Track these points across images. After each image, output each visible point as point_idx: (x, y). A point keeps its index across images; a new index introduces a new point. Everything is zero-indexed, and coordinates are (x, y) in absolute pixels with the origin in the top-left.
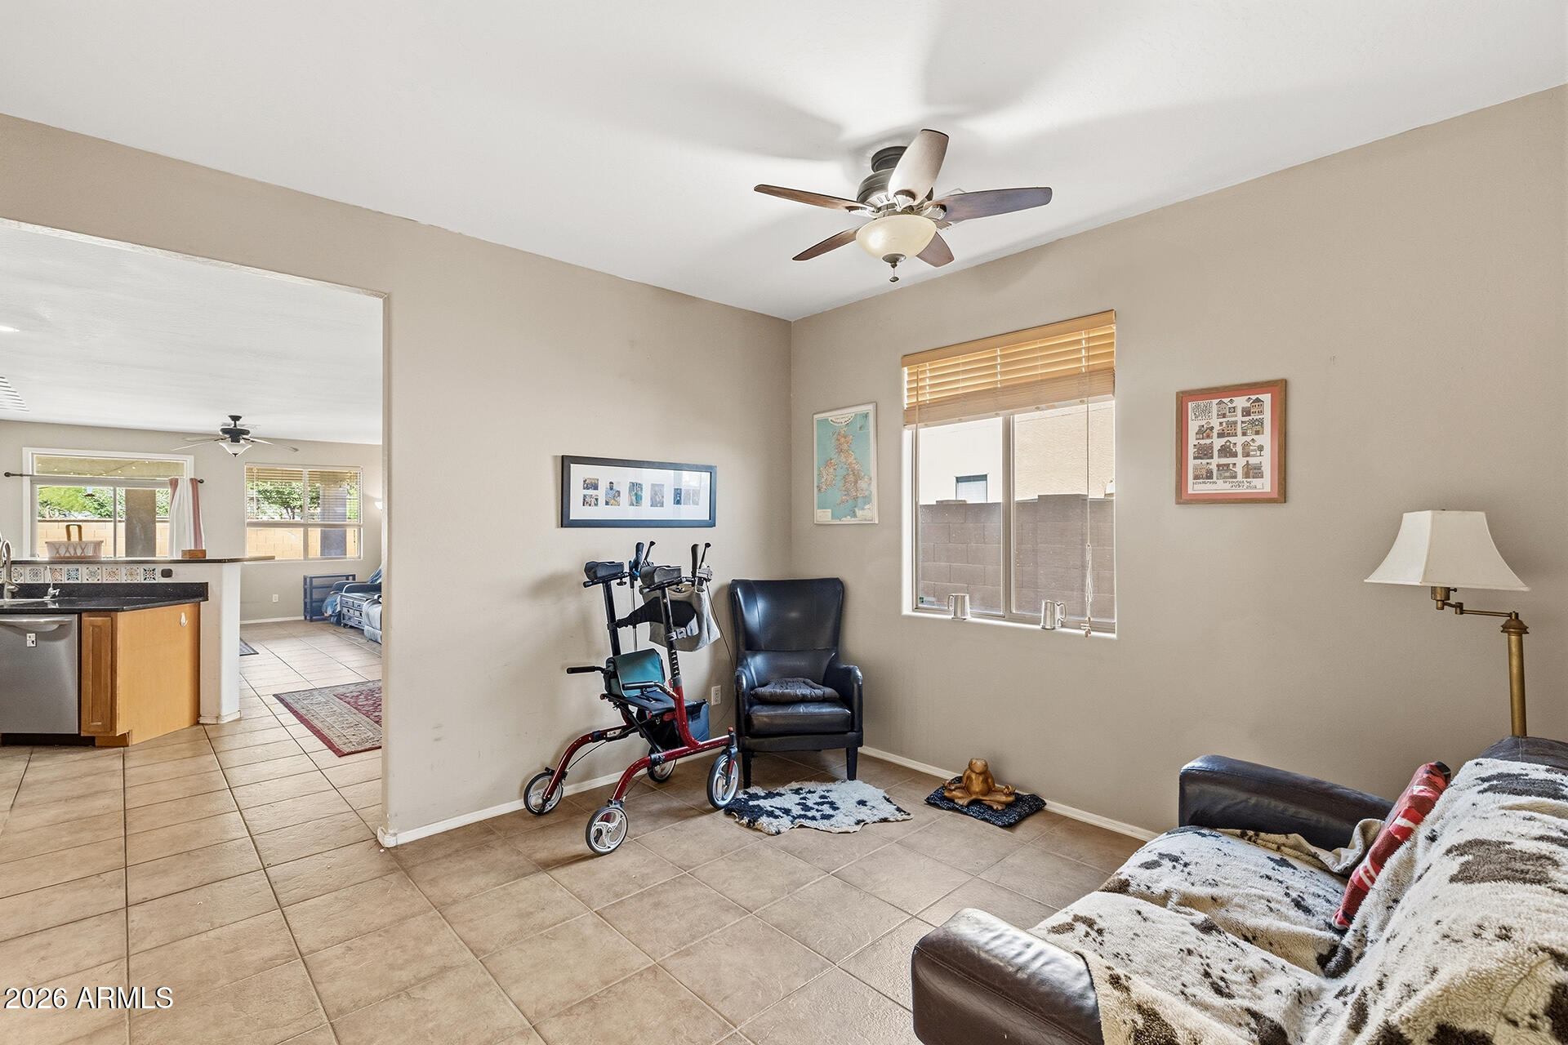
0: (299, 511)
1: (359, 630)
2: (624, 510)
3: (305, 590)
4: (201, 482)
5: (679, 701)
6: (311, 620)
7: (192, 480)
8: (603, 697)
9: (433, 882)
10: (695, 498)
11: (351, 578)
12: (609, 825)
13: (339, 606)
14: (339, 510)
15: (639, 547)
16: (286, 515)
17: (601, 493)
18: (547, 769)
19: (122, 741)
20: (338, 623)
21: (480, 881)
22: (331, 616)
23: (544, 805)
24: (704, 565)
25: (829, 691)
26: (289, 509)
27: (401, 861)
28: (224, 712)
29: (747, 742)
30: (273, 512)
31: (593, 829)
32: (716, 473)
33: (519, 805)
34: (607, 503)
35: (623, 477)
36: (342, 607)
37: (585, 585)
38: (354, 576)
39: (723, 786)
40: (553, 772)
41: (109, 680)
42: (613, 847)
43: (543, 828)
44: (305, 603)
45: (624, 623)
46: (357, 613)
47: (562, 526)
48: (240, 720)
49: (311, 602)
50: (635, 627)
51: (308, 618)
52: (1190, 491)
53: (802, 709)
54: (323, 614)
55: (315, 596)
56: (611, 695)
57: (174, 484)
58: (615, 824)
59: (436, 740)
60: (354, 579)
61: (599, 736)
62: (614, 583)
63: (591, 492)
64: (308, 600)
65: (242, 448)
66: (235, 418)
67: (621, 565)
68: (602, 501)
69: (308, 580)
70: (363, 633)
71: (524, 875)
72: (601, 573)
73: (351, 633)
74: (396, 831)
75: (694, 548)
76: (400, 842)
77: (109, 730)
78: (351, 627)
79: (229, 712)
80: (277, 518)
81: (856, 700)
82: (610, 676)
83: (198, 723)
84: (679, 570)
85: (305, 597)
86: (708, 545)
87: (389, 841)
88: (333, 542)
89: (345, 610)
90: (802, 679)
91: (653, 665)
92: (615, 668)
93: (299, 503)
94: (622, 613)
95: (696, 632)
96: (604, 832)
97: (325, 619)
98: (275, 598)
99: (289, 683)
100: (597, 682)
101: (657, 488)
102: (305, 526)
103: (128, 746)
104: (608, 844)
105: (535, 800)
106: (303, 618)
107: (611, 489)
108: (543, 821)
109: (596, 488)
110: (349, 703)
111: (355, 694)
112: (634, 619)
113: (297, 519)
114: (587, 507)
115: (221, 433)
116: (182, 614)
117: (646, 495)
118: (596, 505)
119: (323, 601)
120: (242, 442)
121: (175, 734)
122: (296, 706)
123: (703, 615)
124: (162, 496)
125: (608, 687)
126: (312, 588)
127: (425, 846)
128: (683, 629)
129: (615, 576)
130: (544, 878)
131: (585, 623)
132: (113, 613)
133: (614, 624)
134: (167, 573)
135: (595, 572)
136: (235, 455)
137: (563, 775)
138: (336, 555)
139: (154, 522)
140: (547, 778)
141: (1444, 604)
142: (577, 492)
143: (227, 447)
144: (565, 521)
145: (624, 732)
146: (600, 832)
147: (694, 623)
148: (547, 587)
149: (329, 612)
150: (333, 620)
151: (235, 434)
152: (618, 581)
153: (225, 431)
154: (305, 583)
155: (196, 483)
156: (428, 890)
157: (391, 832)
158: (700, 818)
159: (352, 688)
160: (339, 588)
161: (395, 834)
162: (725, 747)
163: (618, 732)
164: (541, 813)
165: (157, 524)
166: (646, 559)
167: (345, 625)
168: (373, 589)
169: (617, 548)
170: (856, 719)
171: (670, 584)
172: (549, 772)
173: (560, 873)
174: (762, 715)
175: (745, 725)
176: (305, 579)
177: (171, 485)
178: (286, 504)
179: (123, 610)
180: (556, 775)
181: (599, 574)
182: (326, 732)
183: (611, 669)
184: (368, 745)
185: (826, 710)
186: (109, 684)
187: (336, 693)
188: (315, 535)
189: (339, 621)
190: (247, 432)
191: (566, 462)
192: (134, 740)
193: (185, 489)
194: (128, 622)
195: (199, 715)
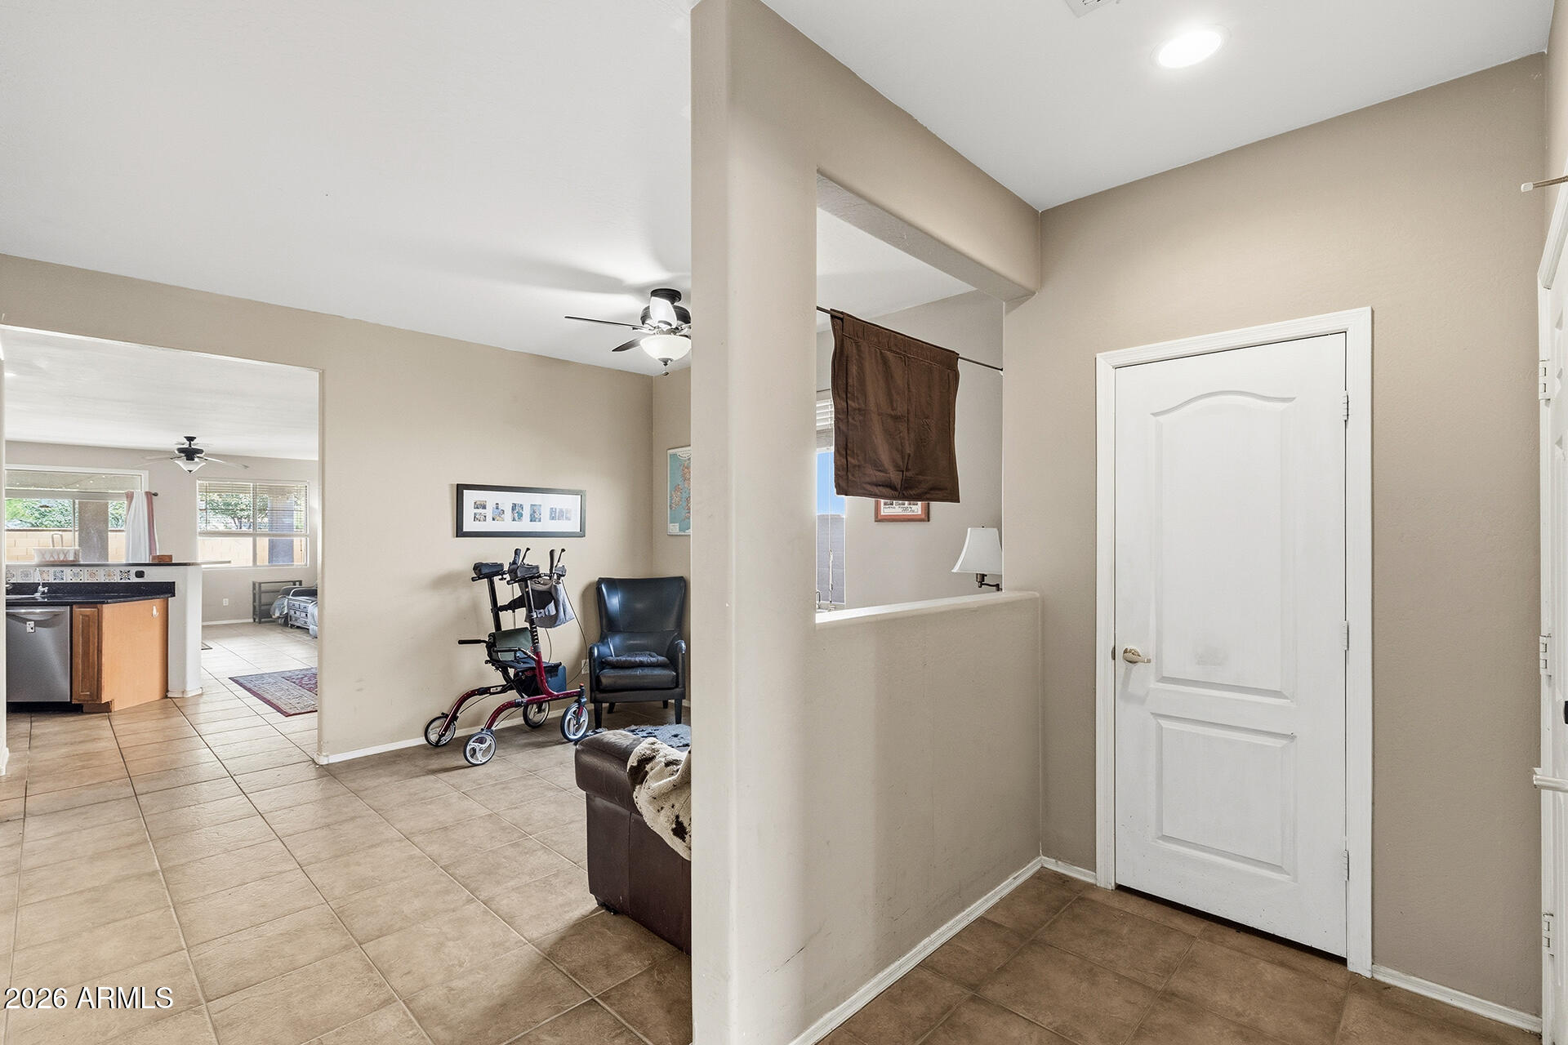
0: (246, 520)
1: (304, 629)
2: (507, 525)
3: (254, 595)
4: (156, 495)
5: (539, 662)
6: (260, 622)
7: (147, 493)
8: (487, 662)
9: (354, 780)
10: (568, 515)
11: (297, 583)
12: (481, 745)
13: (286, 608)
14: (287, 521)
15: (517, 552)
16: (233, 525)
17: (489, 512)
18: (443, 714)
19: (106, 708)
20: (286, 624)
21: (386, 780)
22: (279, 618)
23: (439, 740)
24: (560, 565)
25: (661, 659)
26: (236, 519)
27: (329, 772)
28: (188, 688)
29: (598, 696)
30: (218, 522)
31: (468, 748)
32: (585, 496)
33: (422, 741)
34: (494, 519)
35: (507, 499)
36: (289, 609)
37: (473, 579)
38: (300, 582)
39: (574, 725)
40: (447, 716)
41: (96, 659)
42: (484, 761)
43: (437, 754)
44: (254, 607)
45: (505, 608)
46: (304, 615)
47: (457, 536)
48: (202, 694)
49: (260, 606)
50: (514, 612)
51: (257, 620)
52: (882, 514)
53: (639, 672)
54: (271, 617)
55: (264, 601)
56: (493, 661)
57: (130, 497)
58: (487, 745)
59: (358, 690)
60: (300, 584)
61: (485, 691)
62: (496, 579)
63: (481, 511)
64: (257, 604)
65: (196, 465)
66: (190, 439)
67: (502, 565)
68: (489, 518)
69: (257, 585)
70: (309, 633)
71: (417, 776)
72: (485, 571)
73: (298, 634)
74: (327, 753)
75: (552, 553)
76: (330, 762)
77: (95, 698)
78: (298, 627)
79: (192, 690)
80: (221, 528)
81: (680, 666)
82: (491, 646)
83: (166, 697)
84: (537, 567)
85: (254, 601)
86: (563, 550)
87: (323, 761)
88: (279, 551)
89: (292, 612)
90: (648, 652)
91: (525, 638)
92: (494, 640)
93: (246, 513)
94: (502, 601)
95: (553, 612)
96: (477, 750)
97: (274, 622)
98: (226, 602)
99: (243, 670)
100: (481, 651)
101: (535, 508)
102: (254, 535)
103: (111, 712)
104: (480, 758)
105: (433, 737)
106: (252, 620)
107: (497, 508)
108: (439, 750)
109: (484, 507)
110: (294, 683)
111: (299, 676)
112: (513, 605)
113: (244, 529)
114: (477, 522)
115: (177, 452)
116: (154, 607)
117: (526, 513)
118: (485, 520)
119: (271, 604)
120: (196, 460)
121: (148, 704)
122: (249, 685)
123: (559, 601)
124: (115, 507)
125: (490, 655)
126: (261, 592)
127: (350, 765)
128: (542, 611)
129: (497, 574)
130: (432, 777)
131: (475, 608)
132: (99, 606)
133: (496, 610)
134: (140, 574)
135: (480, 570)
136: (190, 471)
137: (454, 718)
138: (284, 562)
139: (106, 531)
140: (443, 720)
141: (982, 584)
142: (469, 511)
143: (183, 464)
144: (460, 532)
145: (504, 690)
146: (474, 750)
147: (552, 606)
148: (444, 582)
149: (277, 614)
150: (281, 621)
151: (190, 454)
152: (500, 577)
153: (181, 450)
154: (254, 589)
155: (151, 496)
156: (349, 785)
157: (324, 754)
158: (554, 747)
159: (297, 673)
160: (287, 593)
161: (327, 756)
162: (577, 698)
163: (499, 689)
164: (437, 745)
165: (109, 533)
166: (523, 561)
167: (292, 626)
168: (312, 593)
169: (500, 553)
170: (680, 678)
171: (531, 578)
172: (445, 716)
173: (443, 776)
174: (608, 677)
175: (596, 684)
176: (254, 584)
177: (127, 498)
178: (234, 515)
179: (108, 603)
180: (450, 719)
181: (485, 572)
182: (275, 701)
183: (492, 640)
184: (309, 709)
185: (657, 672)
186: (96, 663)
187: (283, 675)
188: (264, 543)
189: (287, 622)
190: (201, 451)
191: (460, 489)
192: (116, 707)
193: (140, 502)
194: (112, 612)
195: (167, 691)
